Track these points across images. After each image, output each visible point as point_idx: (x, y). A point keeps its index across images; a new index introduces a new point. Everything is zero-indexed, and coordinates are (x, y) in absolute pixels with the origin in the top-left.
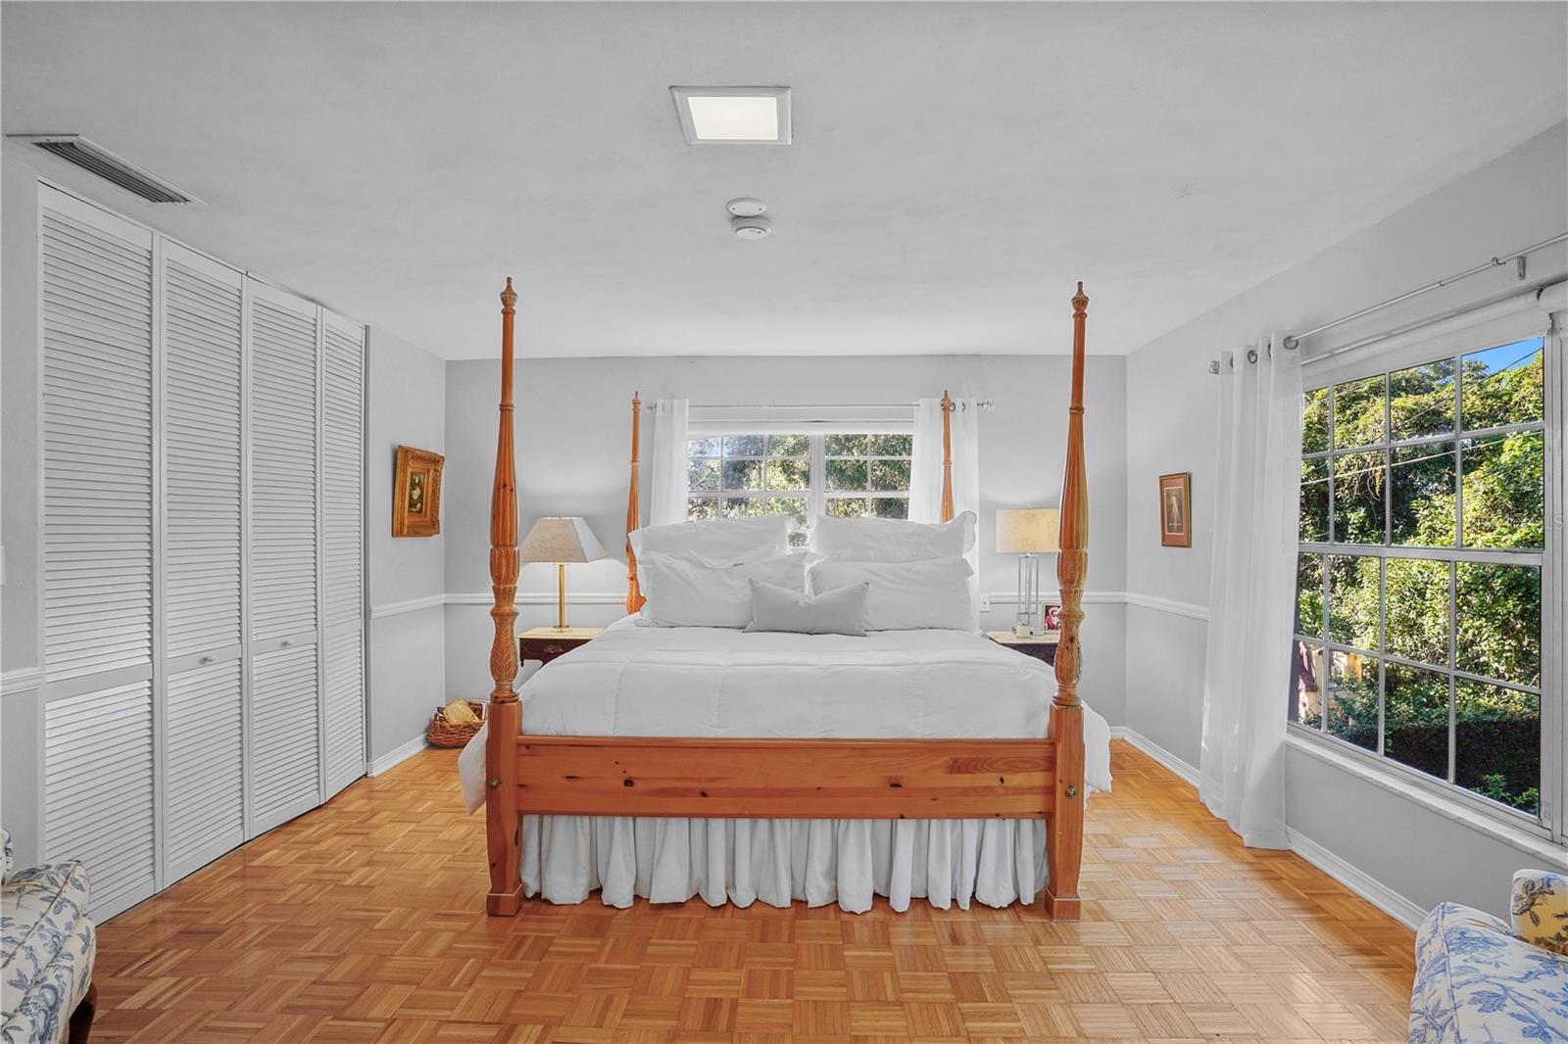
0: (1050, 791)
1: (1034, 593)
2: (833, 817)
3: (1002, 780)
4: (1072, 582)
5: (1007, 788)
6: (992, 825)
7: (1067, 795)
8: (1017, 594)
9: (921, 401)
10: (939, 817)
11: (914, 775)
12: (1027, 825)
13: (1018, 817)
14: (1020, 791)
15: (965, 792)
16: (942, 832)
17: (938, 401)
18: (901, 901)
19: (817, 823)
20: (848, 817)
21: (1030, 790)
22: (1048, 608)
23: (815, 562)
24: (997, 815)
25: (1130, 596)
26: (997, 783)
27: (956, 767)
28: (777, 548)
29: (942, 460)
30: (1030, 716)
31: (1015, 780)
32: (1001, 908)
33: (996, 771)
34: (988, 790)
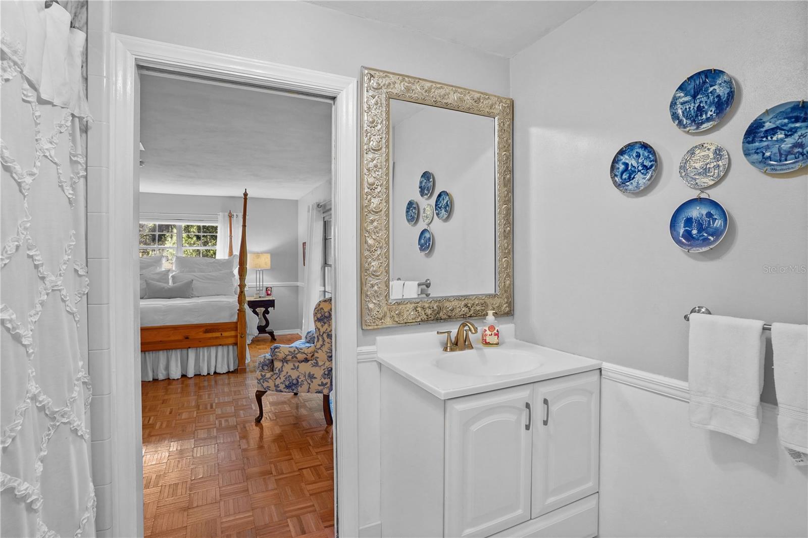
0: (236, 336)
1: (261, 284)
2: (166, 349)
3: (221, 334)
4: (241, 275)
5: (223, 337)
6: (220, 348)
7: (241, 337)
8: (255, 284)
9: (220, 213)
10: (203, 347)
11: (193, 334)
12: (231, 347)
13: (228, 345)
14: (227, 337)
15: (210, 338)
16: (204, 352)
17: (227, 214)
18: (191, 374)
19: (161, 352)
20: (172, 349)
21: (231, 337)
22: (267, 288)
23: (174, 273)
24: (220, 345)
25: (299, 284)
26: (220, 335)
27: (207, 331)
28: (158, 268)
29: (229, 235)
30: (232, 316)
31: (225, 334)
32: (224, 373)
33: (219, 332)
34: (217, 338)
